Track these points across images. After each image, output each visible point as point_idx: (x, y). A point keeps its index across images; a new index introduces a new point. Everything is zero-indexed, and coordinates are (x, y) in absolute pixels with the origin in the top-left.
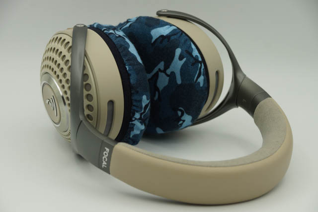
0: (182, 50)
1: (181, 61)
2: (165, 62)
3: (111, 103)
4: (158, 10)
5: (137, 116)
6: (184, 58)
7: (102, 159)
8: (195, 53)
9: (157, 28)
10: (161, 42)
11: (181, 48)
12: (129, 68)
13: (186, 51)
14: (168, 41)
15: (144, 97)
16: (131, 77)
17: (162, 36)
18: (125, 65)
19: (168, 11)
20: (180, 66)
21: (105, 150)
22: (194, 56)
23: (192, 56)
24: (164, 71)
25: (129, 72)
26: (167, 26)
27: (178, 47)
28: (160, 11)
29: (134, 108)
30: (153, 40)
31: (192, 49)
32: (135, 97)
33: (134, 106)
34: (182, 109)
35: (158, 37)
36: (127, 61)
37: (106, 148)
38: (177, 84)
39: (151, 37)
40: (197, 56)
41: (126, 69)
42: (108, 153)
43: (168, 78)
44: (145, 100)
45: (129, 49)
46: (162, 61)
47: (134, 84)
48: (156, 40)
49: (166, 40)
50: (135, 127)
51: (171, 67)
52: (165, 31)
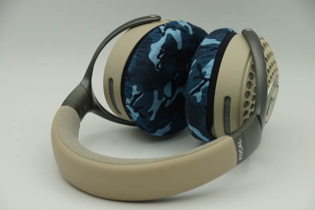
15: (135, 87)
22: (203, 71)
43: (165, 94)
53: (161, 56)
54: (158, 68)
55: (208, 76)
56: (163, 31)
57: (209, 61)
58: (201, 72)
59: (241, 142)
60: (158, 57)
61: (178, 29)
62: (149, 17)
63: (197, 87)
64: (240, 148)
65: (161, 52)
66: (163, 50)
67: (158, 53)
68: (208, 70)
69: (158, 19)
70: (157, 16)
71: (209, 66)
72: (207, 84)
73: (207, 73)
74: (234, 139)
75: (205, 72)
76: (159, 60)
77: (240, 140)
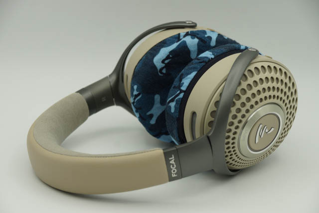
53: (166, 62)
54: (161, 72)
55: (184, 88)
56: (181, 38)
57: (190, 73)
58: (180, 83)
59: (173, 157)
60: (163, 62)
61: (197, 38)
62: (185, 22)
63: (173, 96)
64: (173, 164)
65: (168, 57)
66: (171, 56)
67: (165, 57)
68: (186, 82)
69: (194, 26)
70: (193, 23)
71: (189, 78)
72: (182, 95)
73: (184, 84)
74: (164, 153)
75: (183, 83)
76: (164, 65)
77: (173, 156)
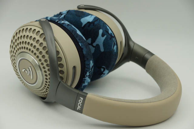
0: (103, 30)
1: (103, 38)
2: (92, 38)
3: (74, 67)
4: (77, 5)
5: (88, 74)
6: (105, 35)
7: (78, 105)
8: (110, 32)
9: (84, 17)
10: (89, 26)
11: (102, 29)
12: (81, 45)
13: (105, 30)
14: (94, 25)
15: (91, 62)
16: (83, 50)
17: (89, 22)
18: (78, 43)
19: (85, 6)
20: (103, 41)
21: (80, 99)
22: (110, 33)
23: (109, 34)
24: (92, 44)
25: (82, 47)
26: (90, 16)
27: (100, 29)
28: (79, 6)
29: (87, 69)
30: (83, 25)
31: (108, 29)
32: (87, 63)
33: (87, 68)
34: (104, 67)
35: (86, 23)
36: (79, 40)
37: (80, 98)
38: (101, 52)
39: (81, 23)
40: (111, 33)
41: (79, 45)
42: (82, 101)
43: (94, 48)
44: (92, 64)
45: (77, 32)
46: (89, 38)
47: (85, 54)
48: (85, 25)
49: (92, 24)
50: (85, 81)
51: (96, 41)
52: (90, 19)
53: (103, 75)
54: (103, 68)
